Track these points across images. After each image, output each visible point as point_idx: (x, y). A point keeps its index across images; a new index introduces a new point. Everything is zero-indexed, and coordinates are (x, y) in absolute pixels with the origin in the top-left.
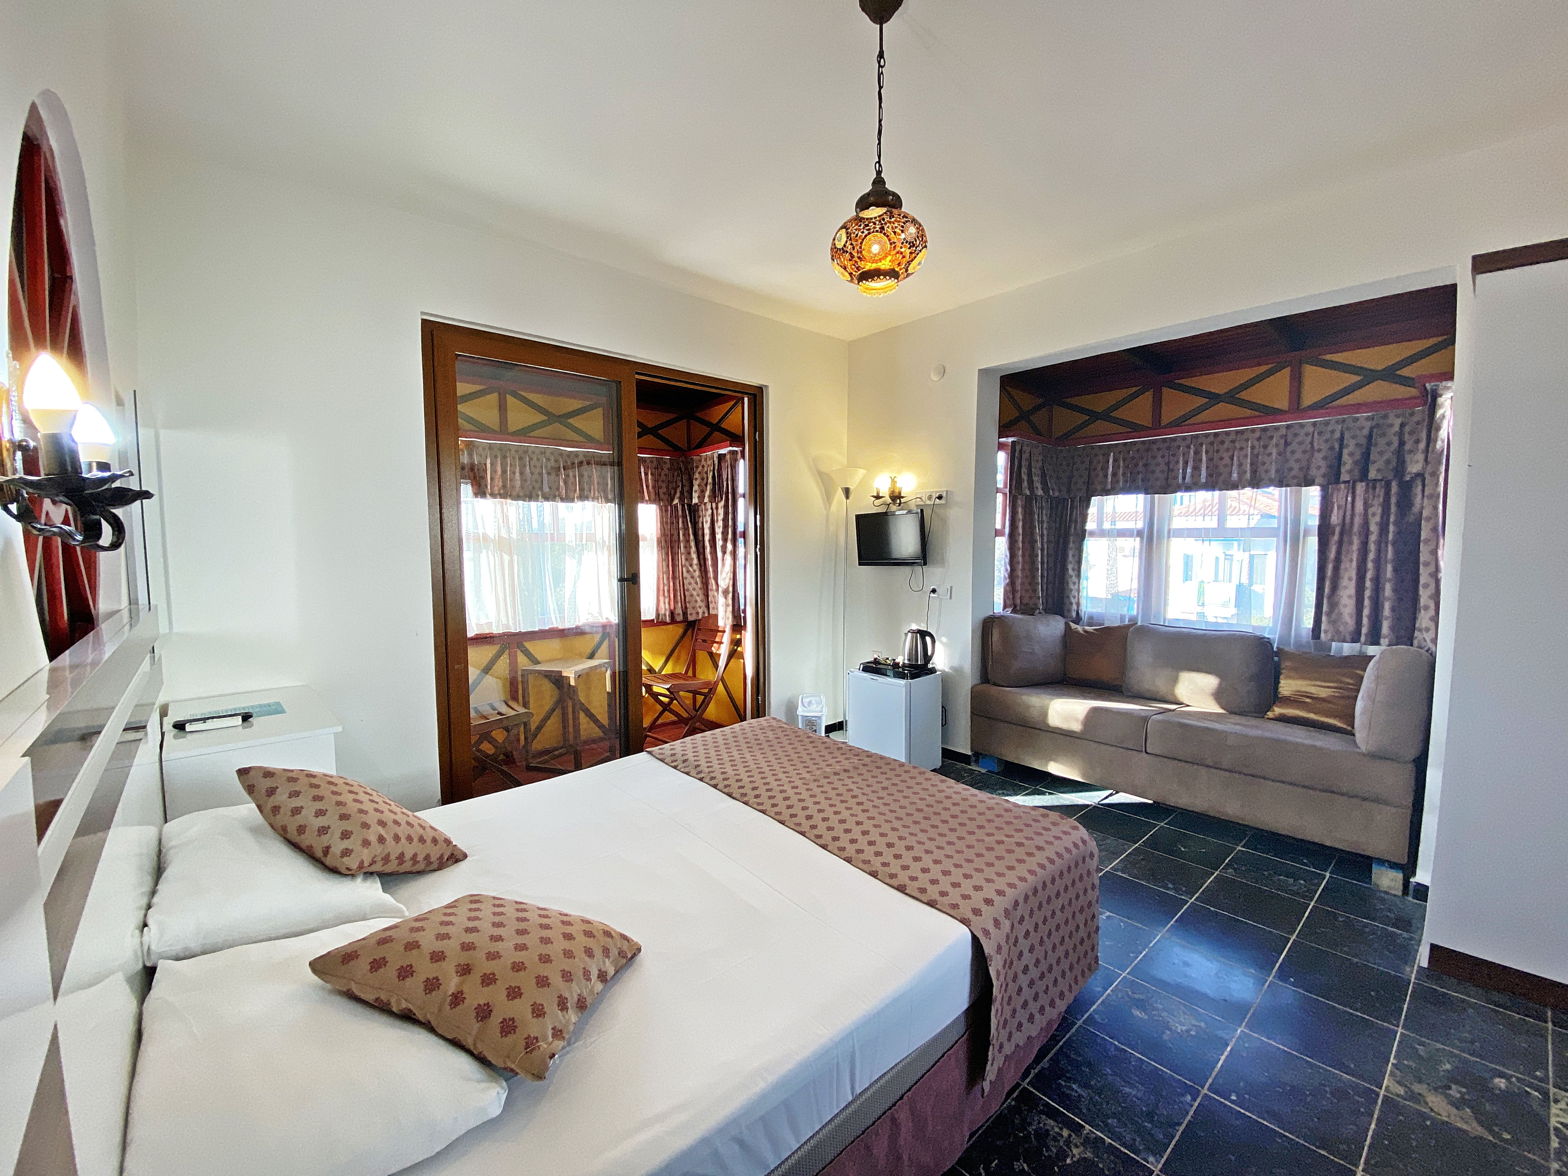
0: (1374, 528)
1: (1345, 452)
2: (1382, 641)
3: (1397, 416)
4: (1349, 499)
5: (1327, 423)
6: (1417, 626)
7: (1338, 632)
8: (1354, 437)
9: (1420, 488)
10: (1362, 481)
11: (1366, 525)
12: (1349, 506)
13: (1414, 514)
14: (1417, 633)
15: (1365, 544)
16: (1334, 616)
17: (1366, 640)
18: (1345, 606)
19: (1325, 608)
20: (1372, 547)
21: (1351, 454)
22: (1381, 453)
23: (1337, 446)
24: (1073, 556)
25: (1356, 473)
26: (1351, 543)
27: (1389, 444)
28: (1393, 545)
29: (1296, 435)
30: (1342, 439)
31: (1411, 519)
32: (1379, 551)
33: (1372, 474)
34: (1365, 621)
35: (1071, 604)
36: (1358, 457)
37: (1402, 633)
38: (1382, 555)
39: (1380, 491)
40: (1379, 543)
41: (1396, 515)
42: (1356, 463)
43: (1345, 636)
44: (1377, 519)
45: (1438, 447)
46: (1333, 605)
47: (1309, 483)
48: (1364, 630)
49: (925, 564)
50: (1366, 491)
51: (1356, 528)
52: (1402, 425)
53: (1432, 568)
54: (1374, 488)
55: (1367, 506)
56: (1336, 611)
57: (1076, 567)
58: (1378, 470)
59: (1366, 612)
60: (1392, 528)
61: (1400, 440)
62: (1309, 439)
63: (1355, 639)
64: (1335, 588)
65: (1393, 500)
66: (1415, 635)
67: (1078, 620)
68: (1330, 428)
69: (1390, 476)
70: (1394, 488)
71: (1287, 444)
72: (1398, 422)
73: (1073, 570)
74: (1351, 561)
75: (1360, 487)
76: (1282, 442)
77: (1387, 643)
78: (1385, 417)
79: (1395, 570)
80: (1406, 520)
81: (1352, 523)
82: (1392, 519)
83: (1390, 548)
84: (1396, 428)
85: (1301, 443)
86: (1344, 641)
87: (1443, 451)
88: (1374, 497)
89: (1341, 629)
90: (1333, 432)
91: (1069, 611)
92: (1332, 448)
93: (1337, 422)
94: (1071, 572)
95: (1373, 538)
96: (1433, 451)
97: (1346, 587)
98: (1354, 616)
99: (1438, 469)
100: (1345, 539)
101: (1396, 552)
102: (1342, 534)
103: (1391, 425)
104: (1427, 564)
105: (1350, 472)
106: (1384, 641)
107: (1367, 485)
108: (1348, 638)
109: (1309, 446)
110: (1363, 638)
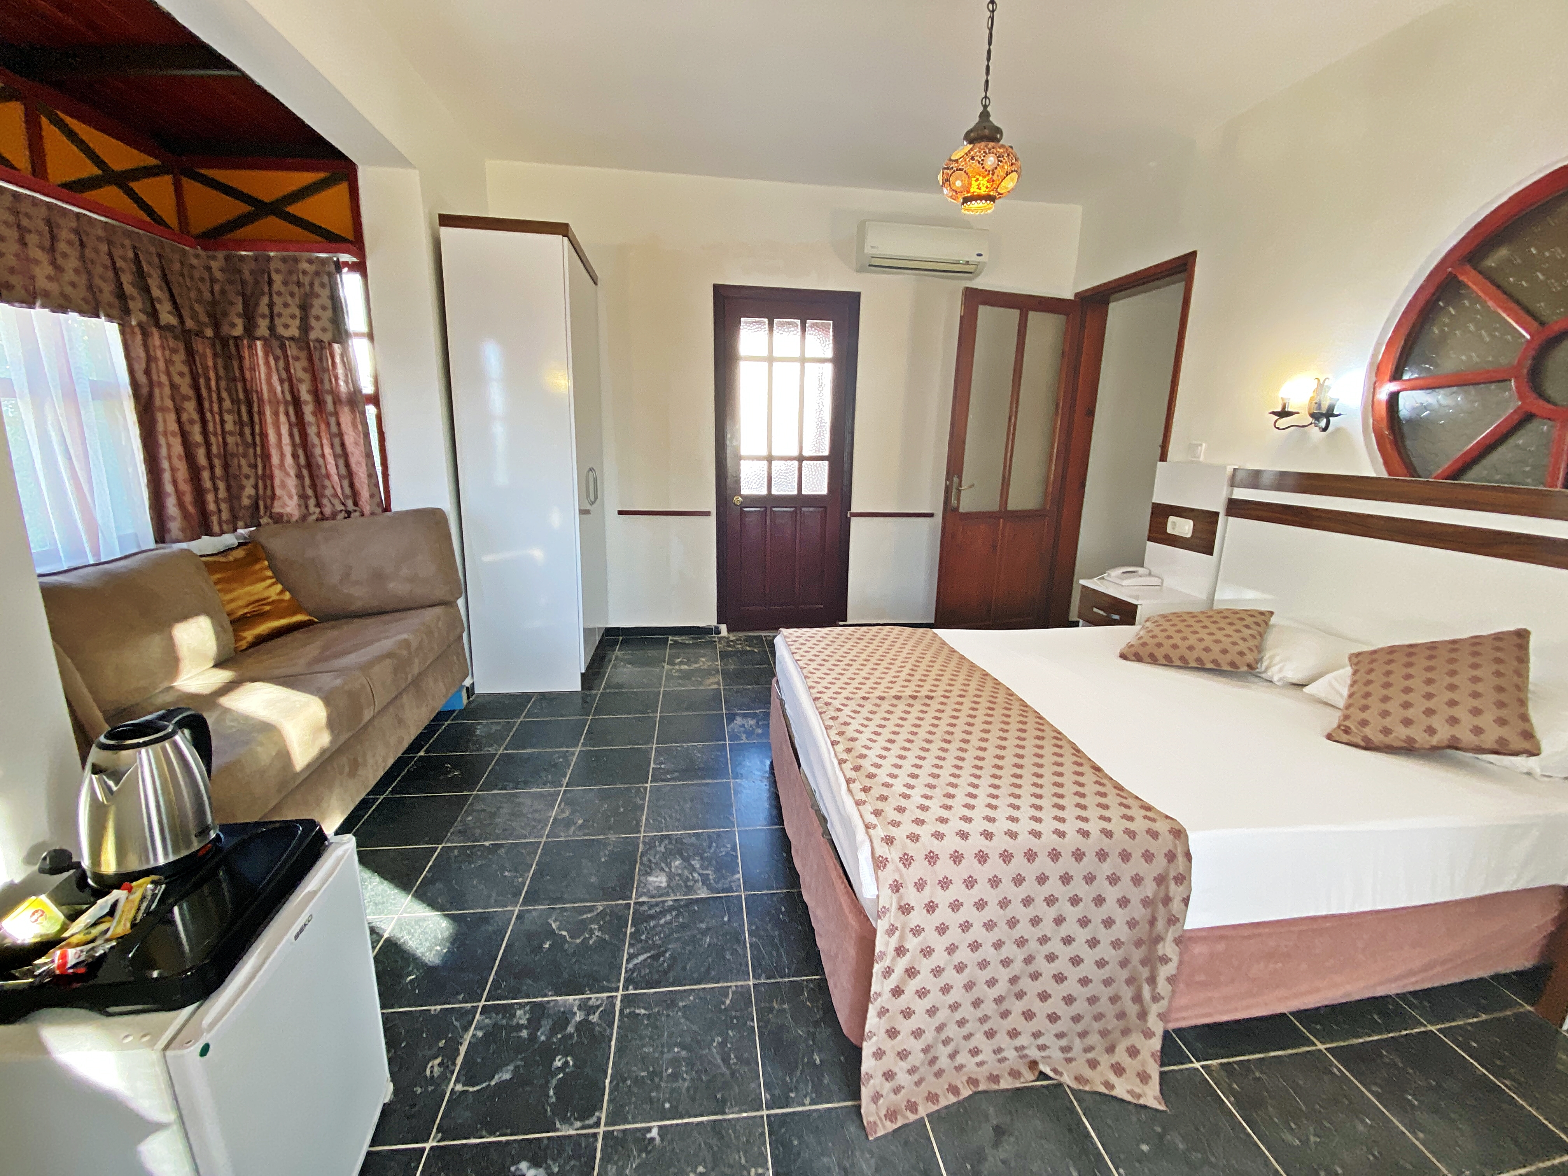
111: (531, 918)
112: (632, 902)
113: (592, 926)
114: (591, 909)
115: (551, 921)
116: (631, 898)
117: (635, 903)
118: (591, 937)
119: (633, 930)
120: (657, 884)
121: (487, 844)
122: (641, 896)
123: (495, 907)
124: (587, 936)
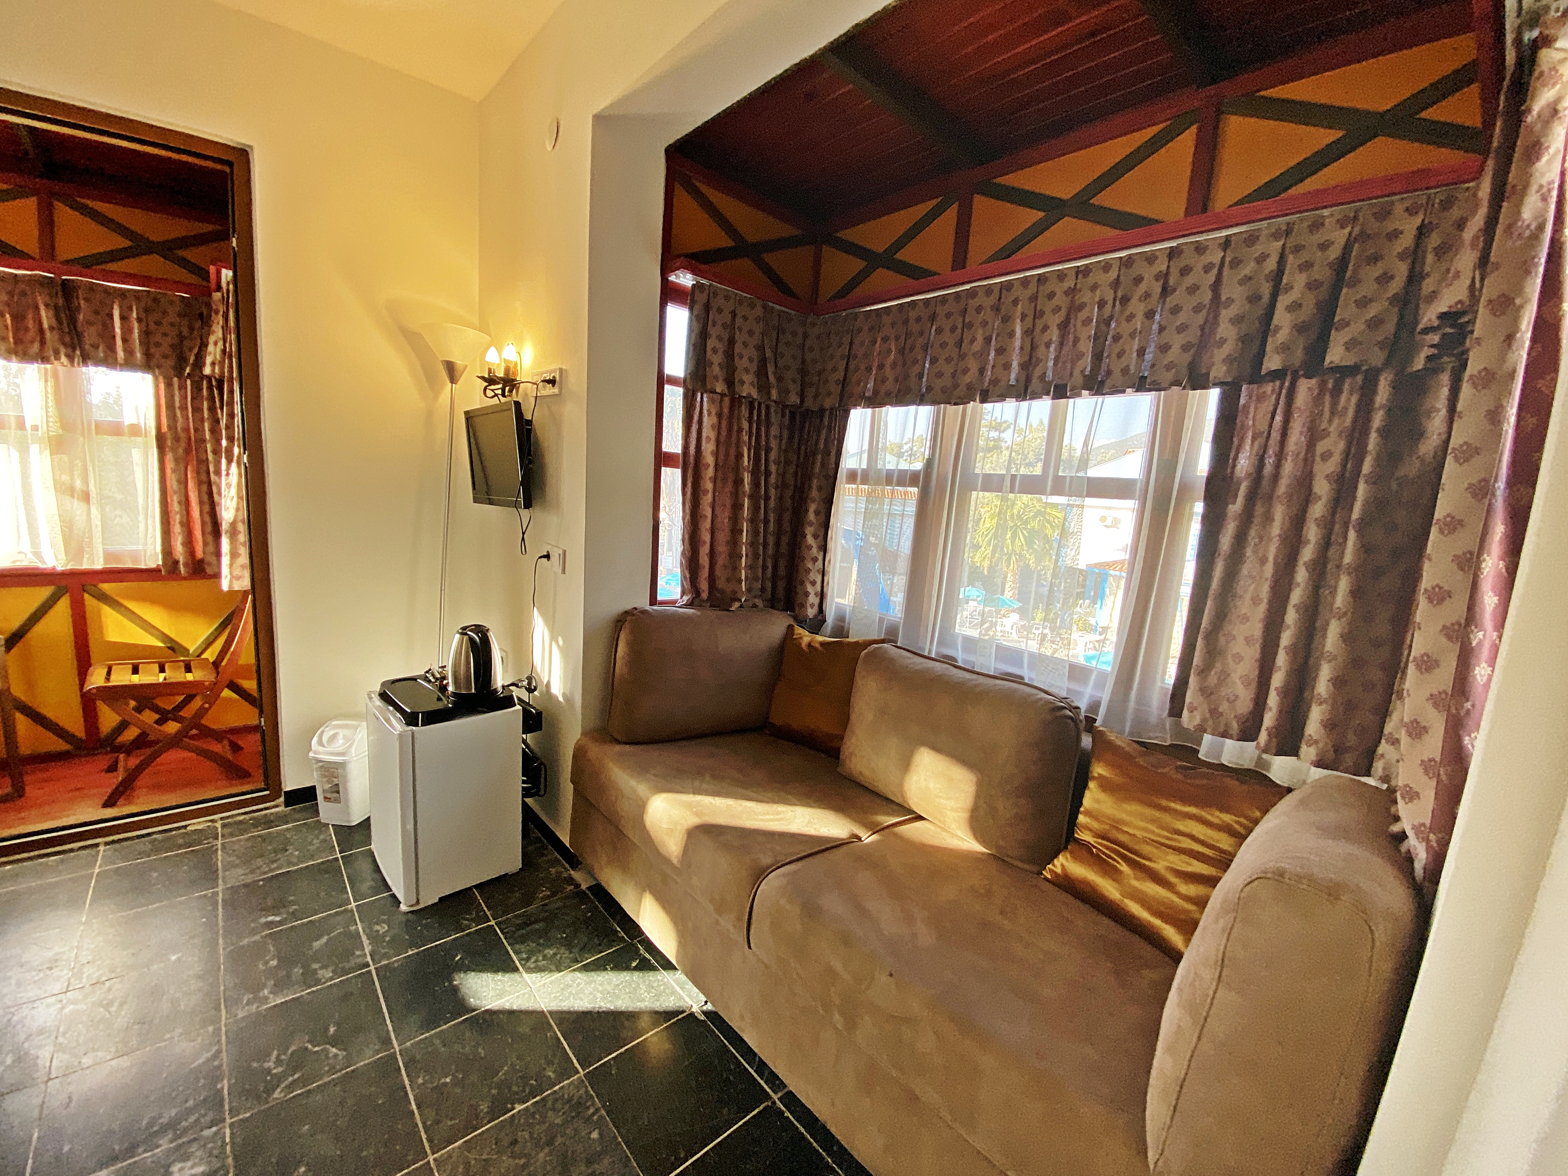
0: (1322, 487)
1: (1283, 301)
2: (1304, 749)
3: (1411, 211)
4: (1278, 418)
5: (1251, 239)
6: (1387, 729)
7: (1214, 712)
8: (1307, 266)
9: (1445, 392)
10: (1308, 377)
11: (1305, 482)
12: (1275, 435)
13: (1422, 460)
14: (1384, 747)
15: (1298, 522)
16: (1212, 679)
17: (1269, 742)
18: (1238, 658)
19: (1197, 659)
20: (1312, 533)
21: (1295, 307)
22: (1363, 303)
23: (1266, 289)
24: (817, 513)
25: (1298, 356)
26: (1268, 518)
27: (1385, 279)
28: (1360, 532)
29: (1185, 271)
30: (1280, 272)
31: (1410, 468)
32: (1326, 544)
33: (1335, 355)
34: (1273, 700)
35: (807, 594)
36: (1308, 309)
37: (1352, 739)
38: (1332, 552)
39: (1349, 401)
40: (1328, 525)
41: (1378, 458)
42: (1300, 329)
43: (1226, 725)
44: (1332, 466)
45: (1527, 214)
46: (1213, 653)
47: (1199, 382)
48: (1269, 720)
49: (528, 505)
50: (1318, 400)
51: (1282, 487)
52: (1422, 232)
53: (1455, 610)
54: (1337, 392)
55: (1314, 435)
56: (1218, 666)
57: (822, 534)
58: (1349, 346)
59: (1278, 680)
60: (1362, 489)
61: (1412, 270)
62: (1212, 277)
63: (1248, 733)
64: (1221, 617)
65: (1378, 419)
66: (1380, 750)
67: (817, 624)
68: (1258, 249)
69: (1377, 358)
70: (1383, 393)
71: (1165, 291)
72: (1410, 226)
73: (815, 536)
74: (1263, 561)
75: (1305, 388)
76: (1157, 288)
77: (1314, 758)
78: (1384, 214)
79: (1356, 593)
80: (1401, 472)
81: (1276, 477)
82: (1367, 467)
83: (1352, 535)
84: (1407, 240)
85: (1193, 289)
86: (1225, 735)
87: (1541, 228)
88: (1333, 413)
89: (1224, 707)
90: (1261, 259)
91: (803, 606)
92: (1253, 299)
93: (1275, 236)
94: (810, 540)
95: (1317, 510)
96: (1510, 227)
97: (1245, 619)
98: (1254, 685)
99: (1519, 288)
100: (1259, 509)
101: (1366, 548)
102: (1251, 498)
103: (1395, 234)
104: (1439, 596)
105: (1285, 348)
106: (1308, 752)
107: (1322, 386)
108: (1235, 726)
109: (1209, 294)
110: (1263, 737)
111: (371, 1046)
112: (229, 1121)
113: (280, 1069)
114: (291, 1087)
115: (342, 1054)
116: (232, 1125)
117: (224, 1120)
118: (278, 1056)
119: (219, 1086)
120: (189, 1164)
121: (519, 1107)
122: (216, 1133)
123: (431, 1036)
124: (283, 1057)
